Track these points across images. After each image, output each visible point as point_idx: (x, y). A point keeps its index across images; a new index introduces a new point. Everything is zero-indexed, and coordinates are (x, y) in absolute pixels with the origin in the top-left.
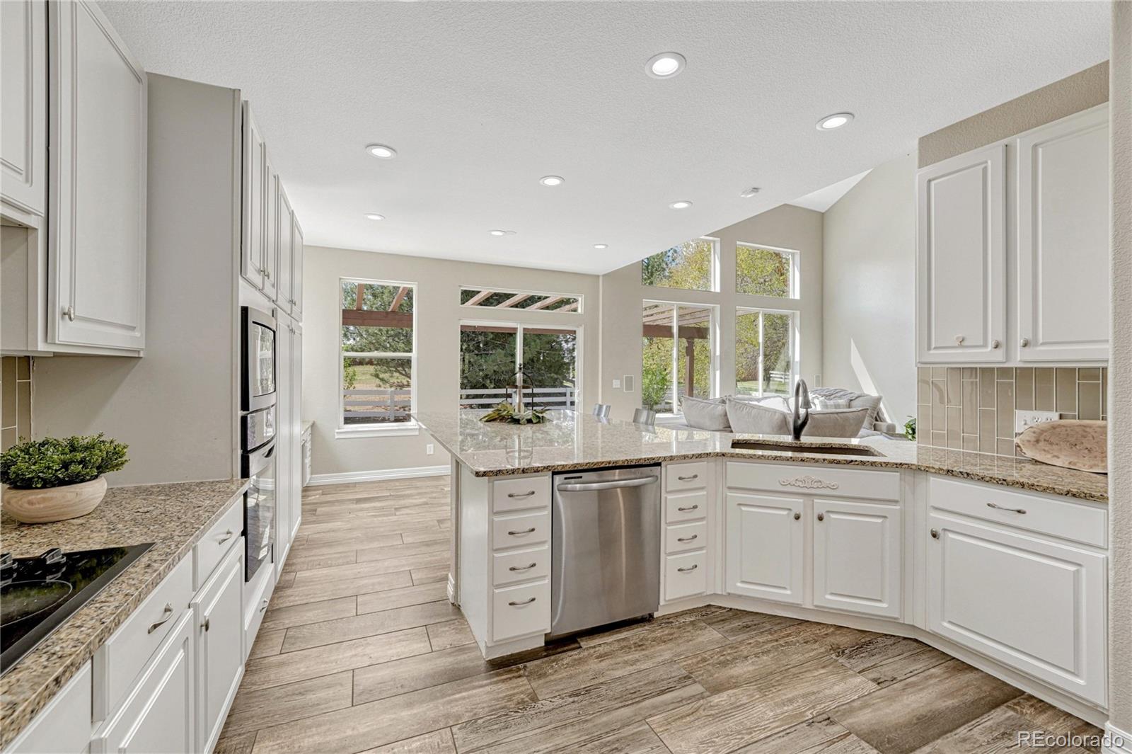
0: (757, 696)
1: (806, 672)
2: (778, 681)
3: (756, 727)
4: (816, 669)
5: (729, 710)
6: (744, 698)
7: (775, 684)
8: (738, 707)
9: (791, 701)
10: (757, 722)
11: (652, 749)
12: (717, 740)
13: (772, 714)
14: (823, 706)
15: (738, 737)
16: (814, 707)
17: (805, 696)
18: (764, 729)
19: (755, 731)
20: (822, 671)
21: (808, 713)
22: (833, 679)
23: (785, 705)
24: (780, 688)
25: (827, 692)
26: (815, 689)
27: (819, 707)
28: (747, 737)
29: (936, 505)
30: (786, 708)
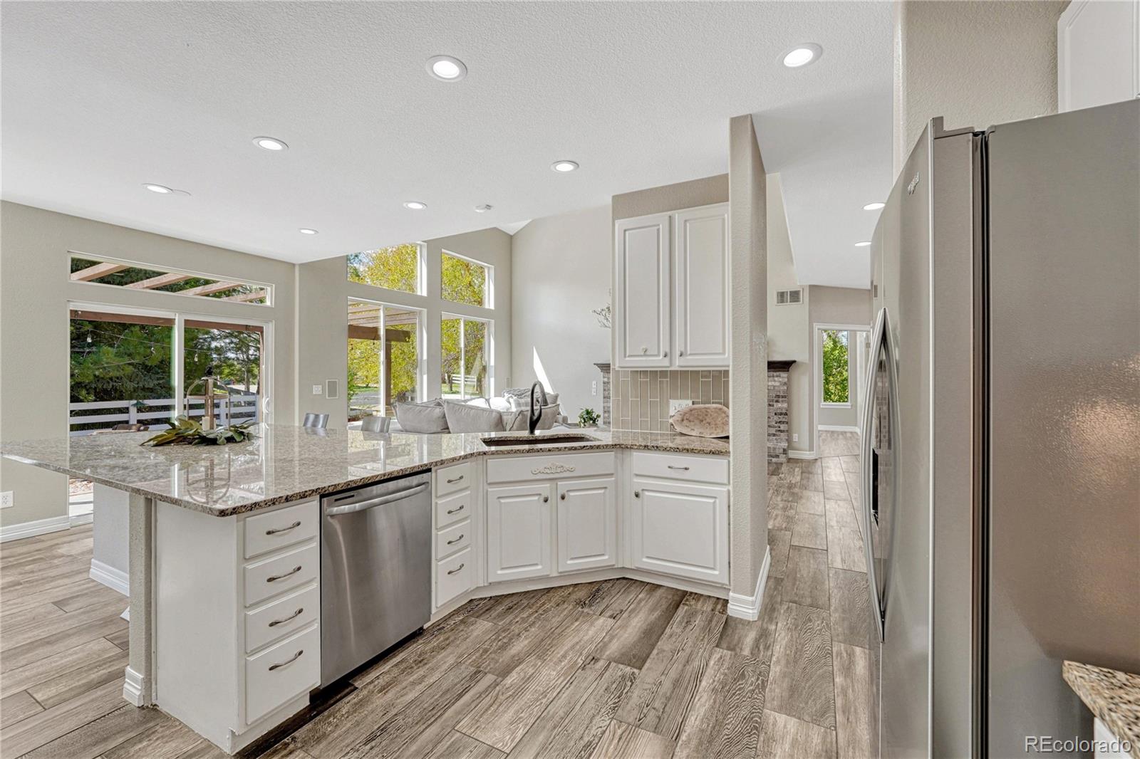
0: (540, 663)
1: (566, 629)
2: (549, 644)
3: (548, 689)
4: (572, 624)
5: (521, 685)
6: (530, 670)
7: (548, 648)
8: (528, 678)
9: (564, 656)
10: (547, 685)
11: (471, 752)
12: (522, 715)
13: (555, 673)
14: (586, 650)
15: (538, 704)
16: (581, 654)
17: (572, 647)
18: (554, 688)
19: (548, 693)
20: (577, 624)
21: (579, 660)
22: (585, 627)
23: (561, 662)
24: (553, 649)
25: (586, 638)
26: (576, 639)
27: (584, 652)
28: (544, 701)
29: (637, 473)
30: (563, 664)
